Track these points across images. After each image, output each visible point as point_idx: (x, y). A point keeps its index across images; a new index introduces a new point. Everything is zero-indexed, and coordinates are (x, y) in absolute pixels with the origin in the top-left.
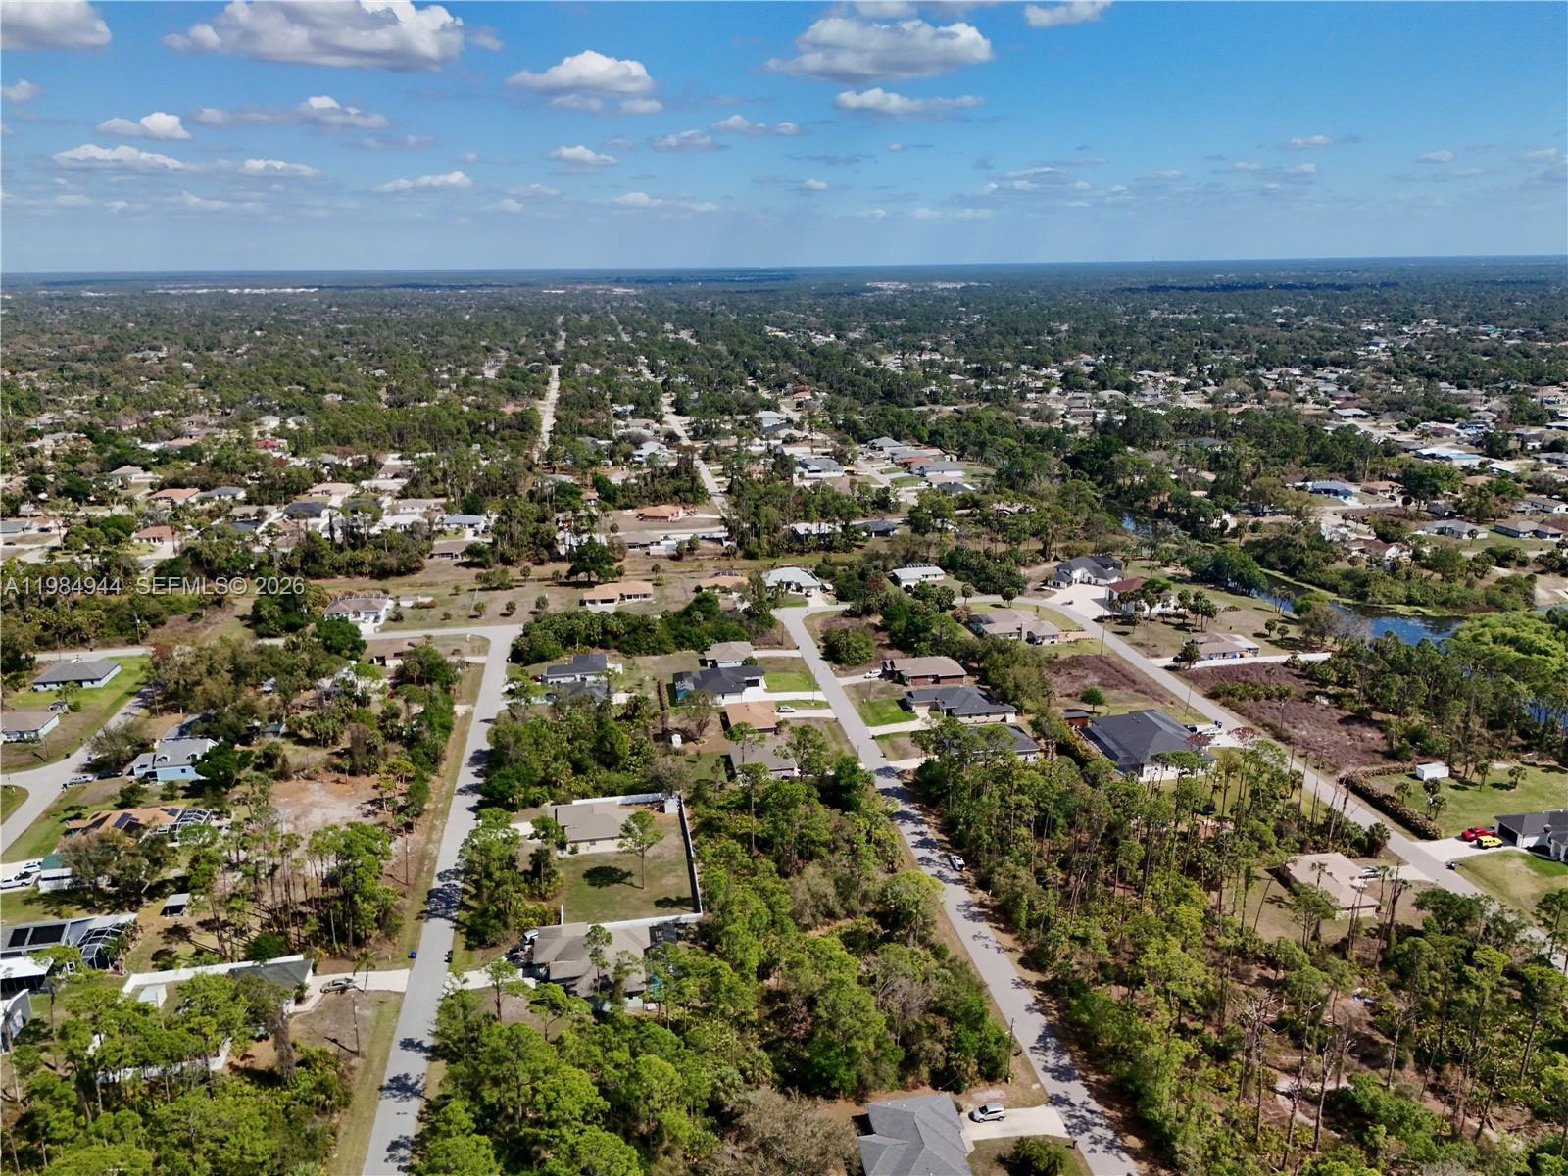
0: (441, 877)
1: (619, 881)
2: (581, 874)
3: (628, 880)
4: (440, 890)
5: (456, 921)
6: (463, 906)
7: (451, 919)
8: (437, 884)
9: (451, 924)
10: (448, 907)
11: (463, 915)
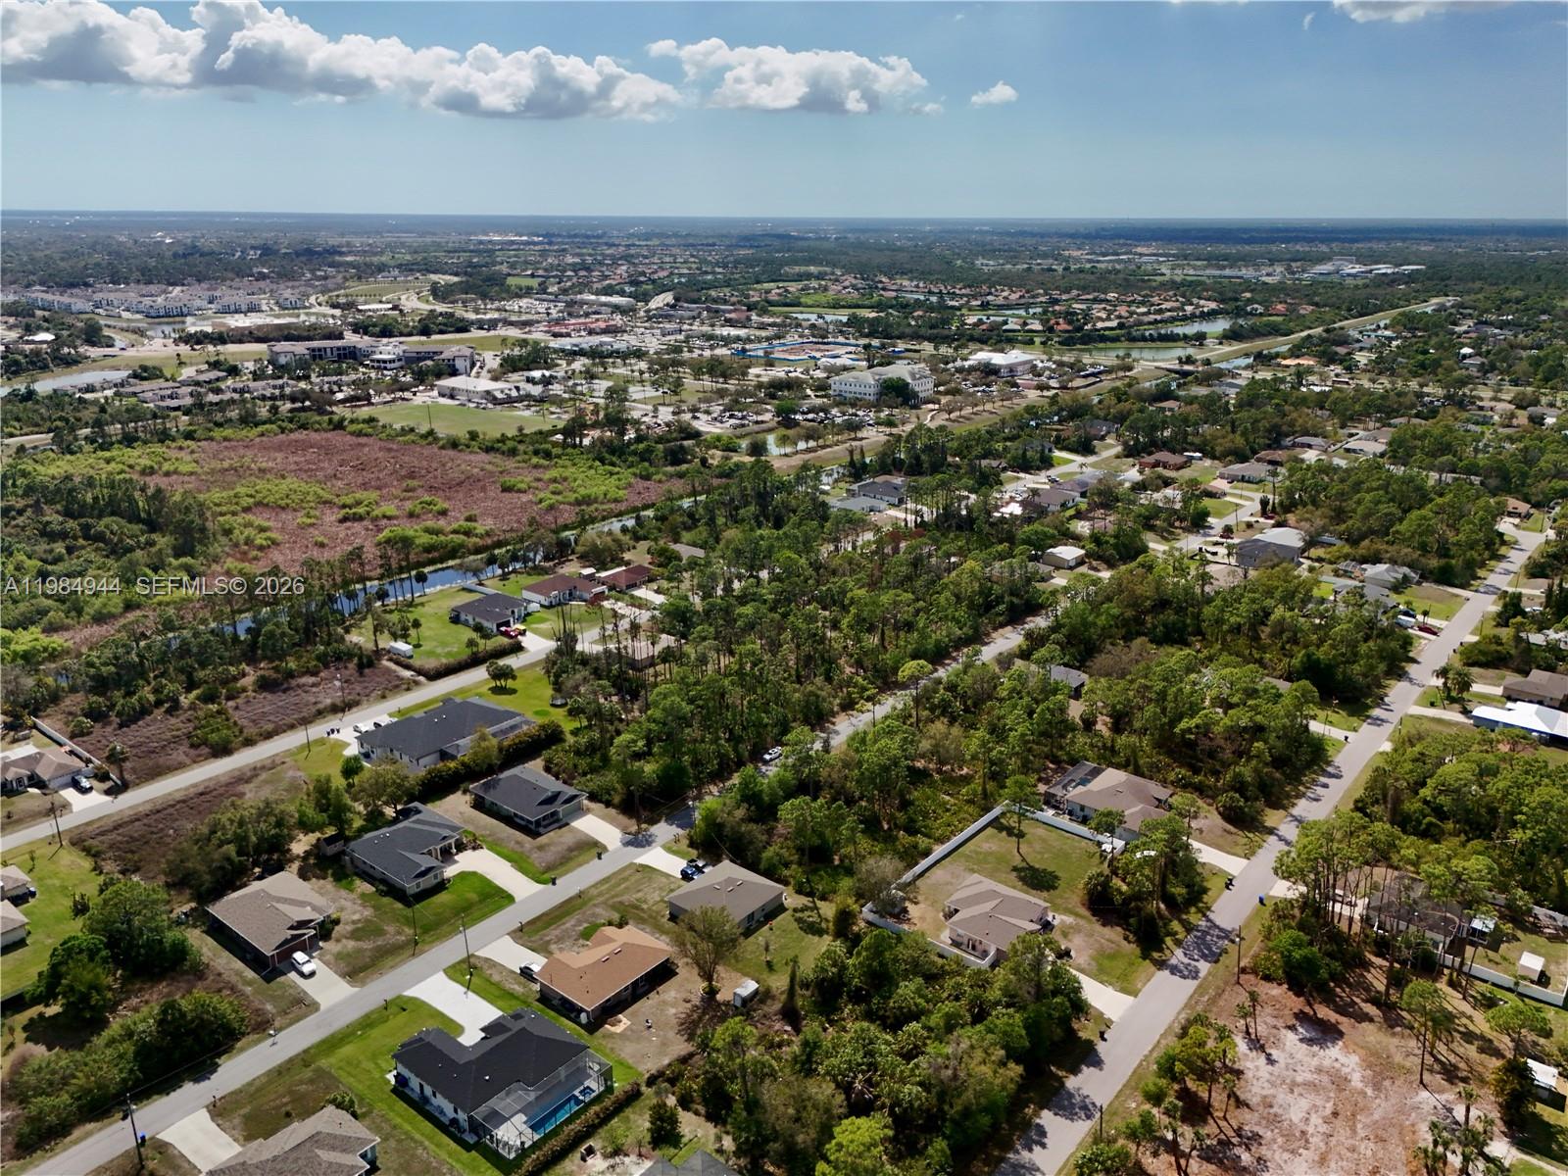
0: (1194, 974)
1: (1031, 868)
2: (1057, 892)
3: (1024, 865)
4: (1204, 957)
5: (1204, 915)
6: (1189, 928)
7: (1209, 920)
8: (1204, 967)
9: (1211, 916)
10: (1206, 933)
11: (1194, 917)
